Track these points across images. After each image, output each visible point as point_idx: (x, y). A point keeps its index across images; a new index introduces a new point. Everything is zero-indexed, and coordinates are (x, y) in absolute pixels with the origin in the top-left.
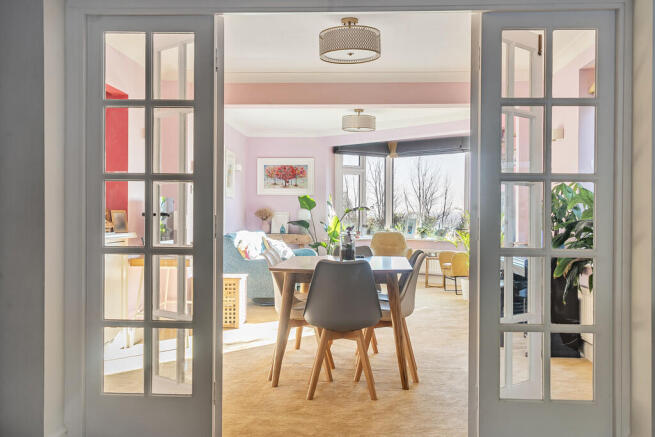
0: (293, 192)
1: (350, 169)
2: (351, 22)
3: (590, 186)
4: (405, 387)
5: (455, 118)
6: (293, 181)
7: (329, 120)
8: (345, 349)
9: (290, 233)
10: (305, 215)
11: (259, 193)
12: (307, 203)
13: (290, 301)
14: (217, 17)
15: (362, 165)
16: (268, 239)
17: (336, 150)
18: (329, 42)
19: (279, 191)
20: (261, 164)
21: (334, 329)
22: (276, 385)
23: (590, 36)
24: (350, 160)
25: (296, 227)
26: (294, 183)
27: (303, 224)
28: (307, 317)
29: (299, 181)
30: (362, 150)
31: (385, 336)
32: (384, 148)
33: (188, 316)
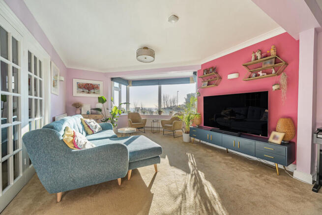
0: (93, 96)
1: (116, 89)
6: (93, 91)
9: (91, 114)
10: (100, 106)
11: (74, 95)
12: (101, 100)
15: (120, 87)
16: (84, 119)
17: (112, 79)
19: (85, 95)
20: (75, 81)
25: (95, 111)
26: (93, 92)
27: (99, 110)
29: (96, 91)
32: (127, 82)
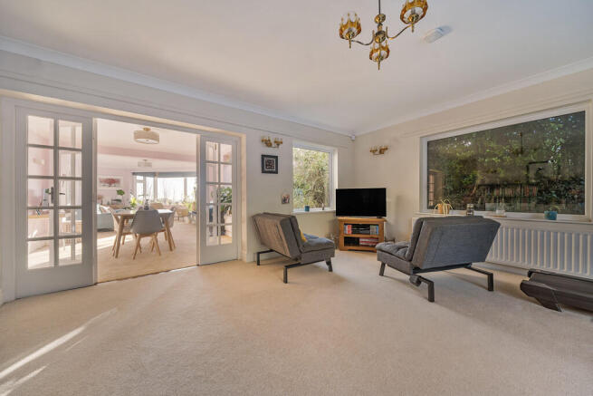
0: (114, 189)
1: (140, 181)
2: (148, 130)
3: (231, 187)
4: (171, 250)
5: (192, 166)
7: (133, 162)
8: (146, 241)
9: (112, 204)
10: (120, 197)
12: (120, 192)
13: (122, 227)
14: (94, 119)
15: (145, 179)
17: (134, 174)
18: (138, 135)
19: (106, 188)
21: (144, 234)
22: (117, 257)
23: (230, 147)
24: (140, 178)
25: (115, 202)
26: (114, 185)
27: (119, 201)
28: (131, 231)
29: (116, 185)
30: (145, 174)
31: (161, 236)
32: (154, 174)
33: (79, 230)
